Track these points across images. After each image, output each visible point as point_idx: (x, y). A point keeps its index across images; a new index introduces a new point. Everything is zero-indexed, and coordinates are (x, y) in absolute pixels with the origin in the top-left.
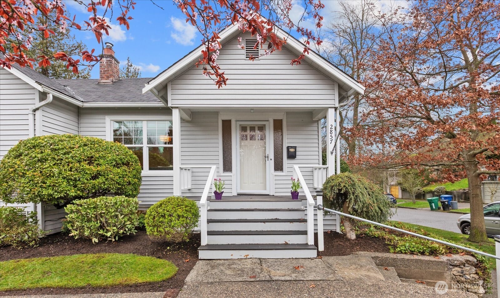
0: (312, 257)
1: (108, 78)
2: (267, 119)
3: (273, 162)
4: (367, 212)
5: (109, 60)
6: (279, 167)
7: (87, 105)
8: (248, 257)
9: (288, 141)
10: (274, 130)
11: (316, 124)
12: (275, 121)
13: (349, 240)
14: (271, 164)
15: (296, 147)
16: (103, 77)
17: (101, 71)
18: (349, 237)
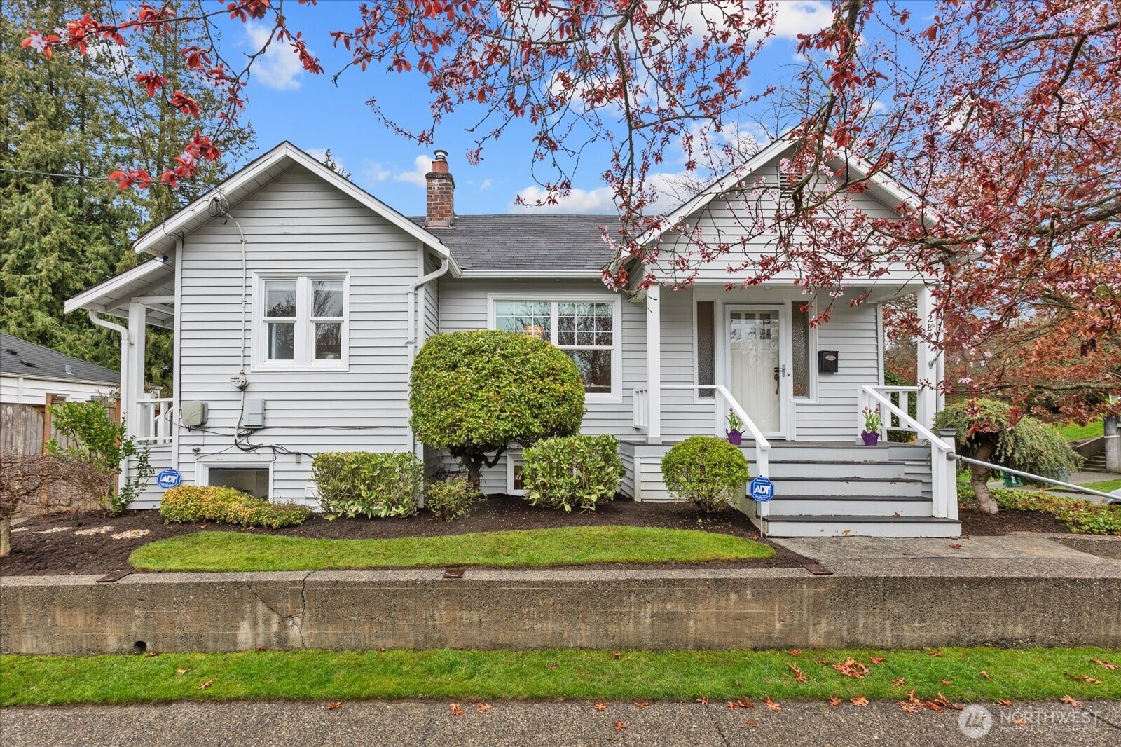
0: (954, 535)
1: (442, 216)
2: (781, 301)
3: (791, 379)
4: (1035, 464)
5: (445, 184)
6: (801, 389)
7: (468, 274)
8: (849, 534)
9: (819, 341)
10: (794, 324)
11: (873, 310)
12: (795, 305)
13: (988, 514)
14: (787, 383)
15: (837, 352)
16: (433, 216)
17: (428, 204)
18: (987, 510)
